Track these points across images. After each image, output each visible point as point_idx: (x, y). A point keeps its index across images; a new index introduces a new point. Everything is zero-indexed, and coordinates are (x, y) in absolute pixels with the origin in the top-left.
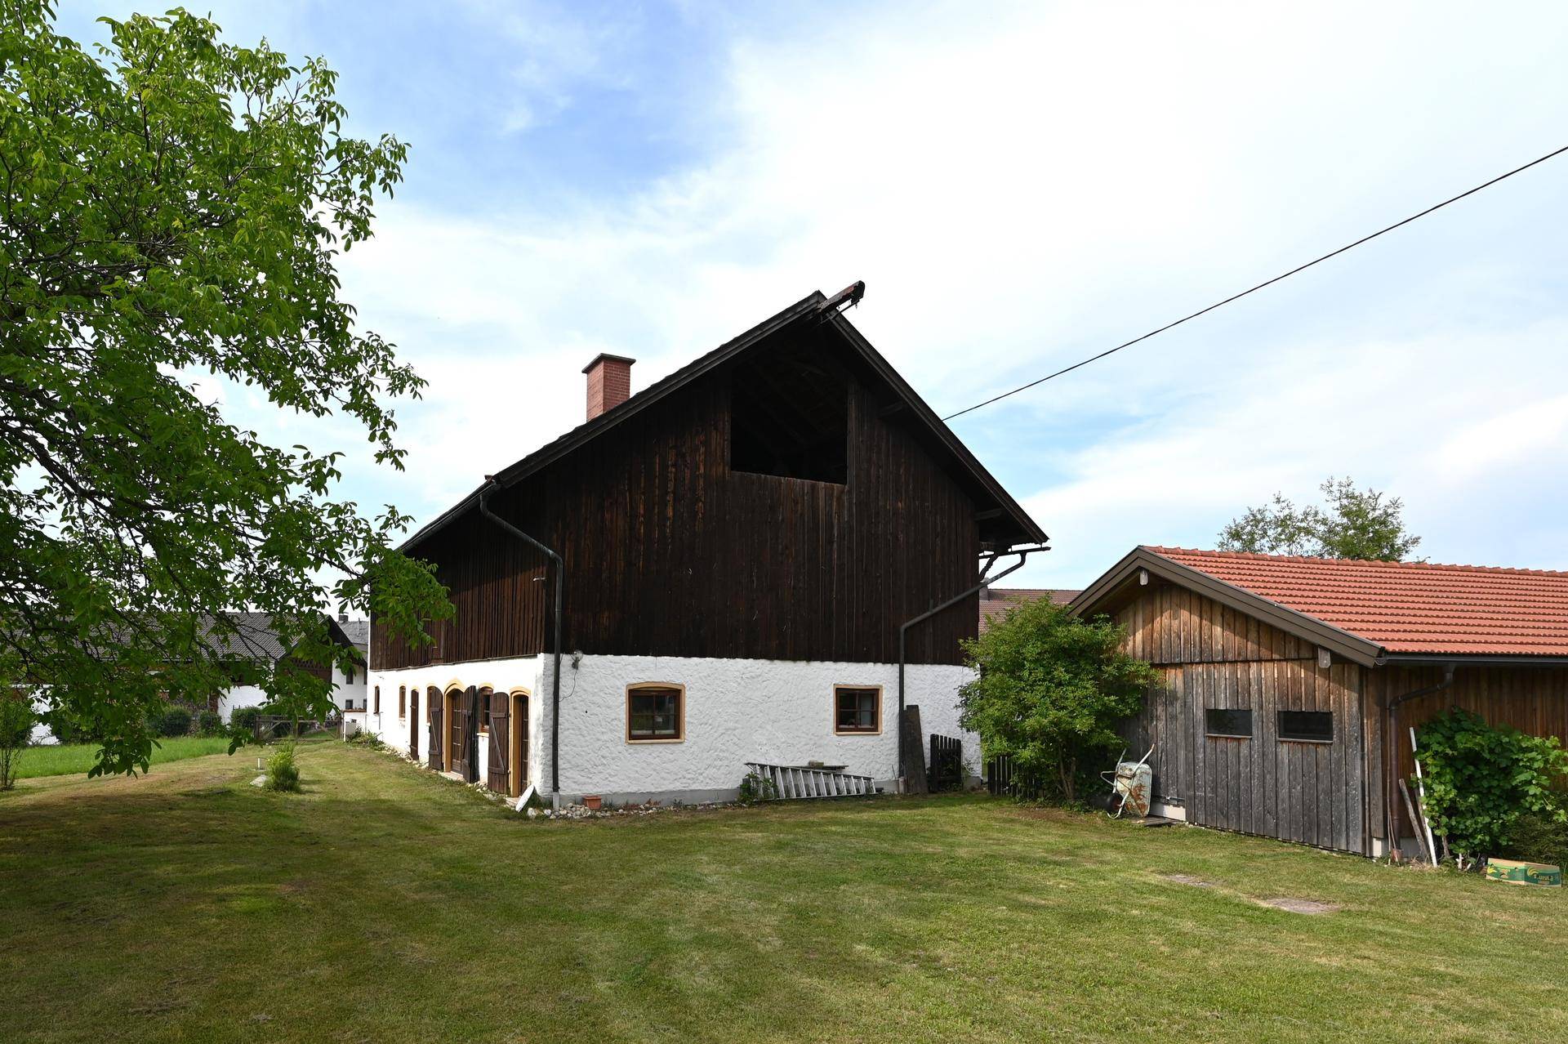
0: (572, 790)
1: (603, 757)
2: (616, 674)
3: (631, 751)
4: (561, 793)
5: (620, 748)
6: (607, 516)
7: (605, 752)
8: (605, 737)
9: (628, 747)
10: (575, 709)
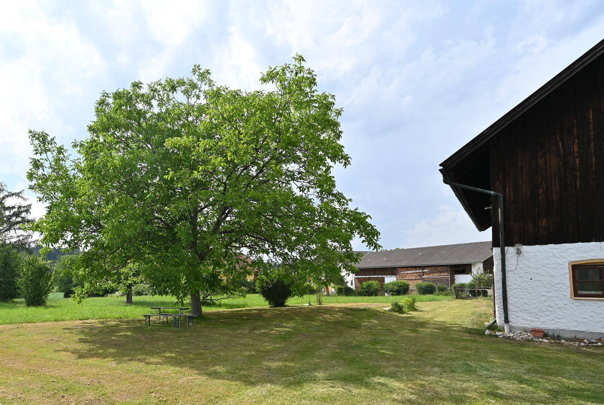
0: (522, 324)
1: (548, 306)
2: (558, 256)
3: (577, 304)
4: (510, 324)
5: (565, 302)
6: (541, 161)
7: (551, 304)
8: (550, 294)
9: (574, 301)
10: (521, 277)
